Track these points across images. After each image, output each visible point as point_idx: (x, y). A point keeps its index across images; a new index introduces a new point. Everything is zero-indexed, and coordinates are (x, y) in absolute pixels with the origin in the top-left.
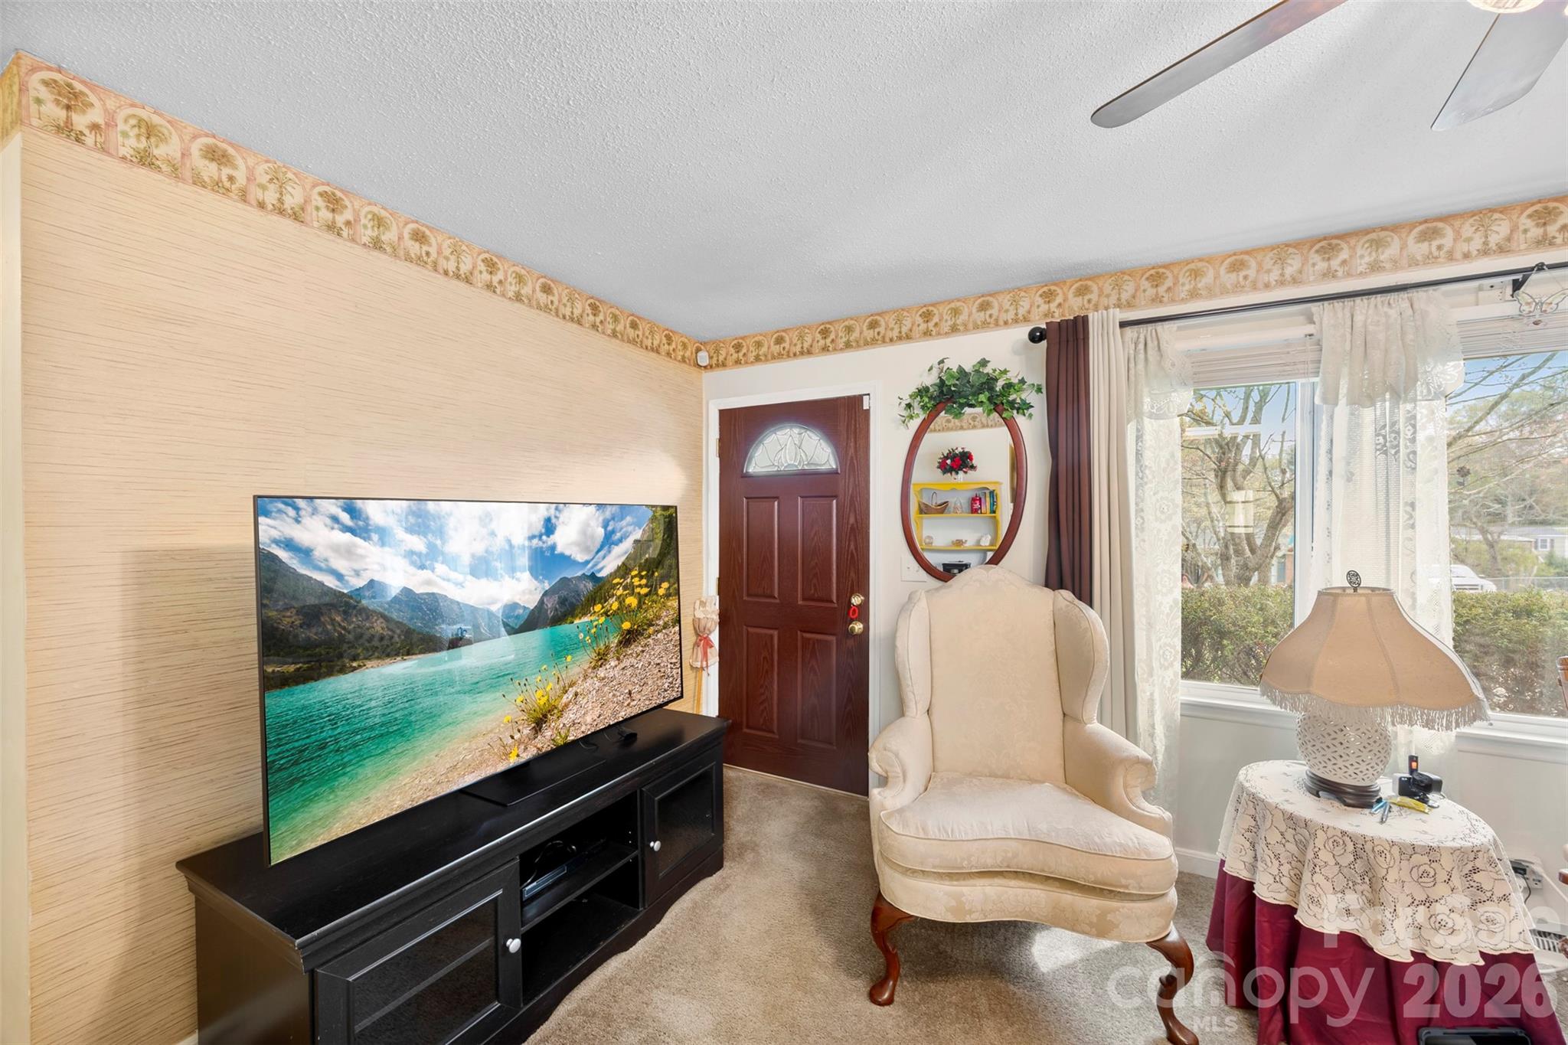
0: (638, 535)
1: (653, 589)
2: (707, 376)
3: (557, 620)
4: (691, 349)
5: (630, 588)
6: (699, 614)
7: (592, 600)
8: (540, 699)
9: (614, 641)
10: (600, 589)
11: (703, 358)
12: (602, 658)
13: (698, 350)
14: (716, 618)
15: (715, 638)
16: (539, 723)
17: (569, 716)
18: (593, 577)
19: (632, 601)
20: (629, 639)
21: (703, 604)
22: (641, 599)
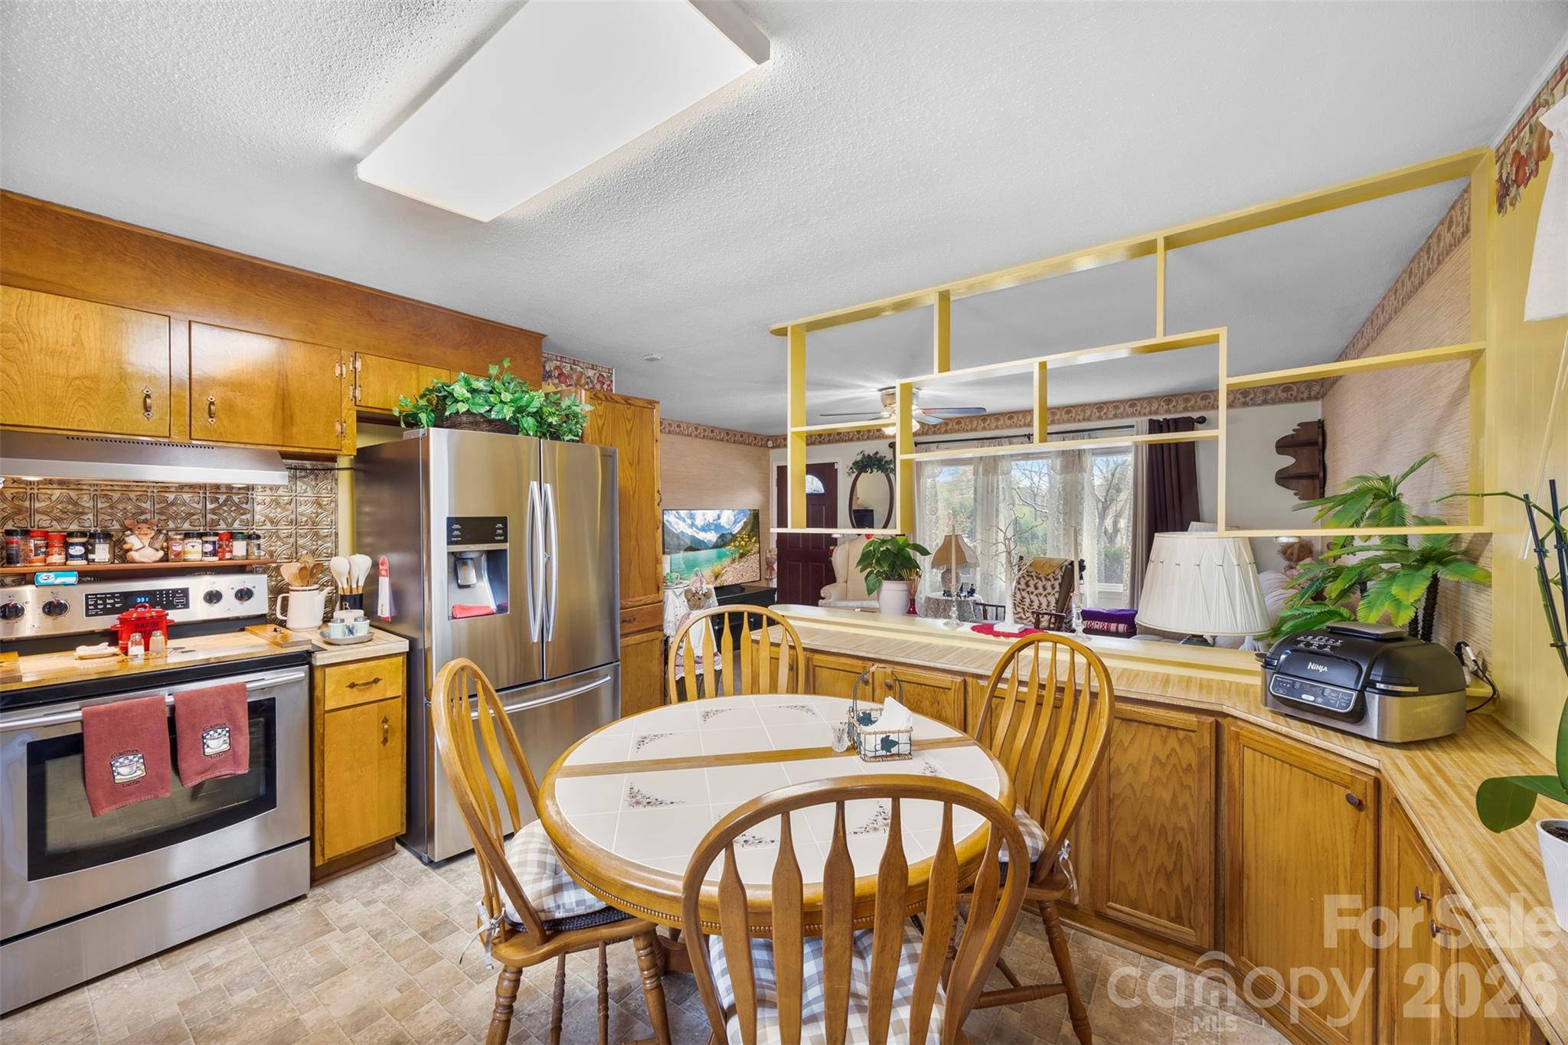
0: (745, 520)
1: (750, 540)
2: (771, 451)
3: (721, 547)
4: (765, 440)
5: (742, 538)
6: (768, 556)
7: (731, 541)
8: (716, 570)
9: (737, 555)
10: (734, 537)
11: (770, 444)
12: (734, 561)
13: (768, 440)
14: (775, 557)
15: (775, 566)
16: (716, 577)
17: (724, 577)
18: (731, 534)
19: (743, 543)
20: (742, 556)
21: (770, 551)
22: (746, 542)
